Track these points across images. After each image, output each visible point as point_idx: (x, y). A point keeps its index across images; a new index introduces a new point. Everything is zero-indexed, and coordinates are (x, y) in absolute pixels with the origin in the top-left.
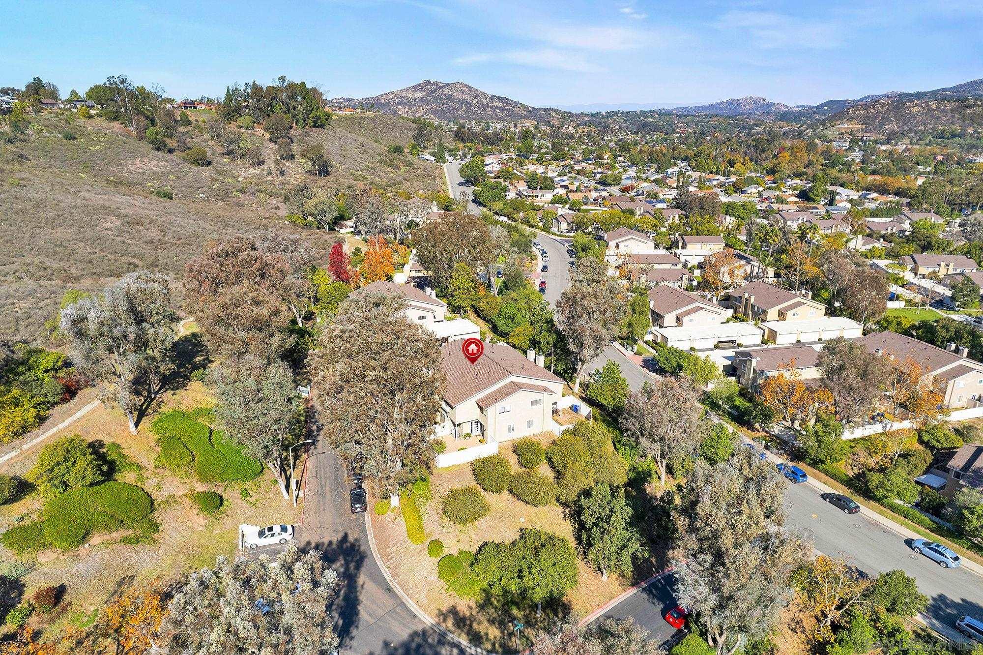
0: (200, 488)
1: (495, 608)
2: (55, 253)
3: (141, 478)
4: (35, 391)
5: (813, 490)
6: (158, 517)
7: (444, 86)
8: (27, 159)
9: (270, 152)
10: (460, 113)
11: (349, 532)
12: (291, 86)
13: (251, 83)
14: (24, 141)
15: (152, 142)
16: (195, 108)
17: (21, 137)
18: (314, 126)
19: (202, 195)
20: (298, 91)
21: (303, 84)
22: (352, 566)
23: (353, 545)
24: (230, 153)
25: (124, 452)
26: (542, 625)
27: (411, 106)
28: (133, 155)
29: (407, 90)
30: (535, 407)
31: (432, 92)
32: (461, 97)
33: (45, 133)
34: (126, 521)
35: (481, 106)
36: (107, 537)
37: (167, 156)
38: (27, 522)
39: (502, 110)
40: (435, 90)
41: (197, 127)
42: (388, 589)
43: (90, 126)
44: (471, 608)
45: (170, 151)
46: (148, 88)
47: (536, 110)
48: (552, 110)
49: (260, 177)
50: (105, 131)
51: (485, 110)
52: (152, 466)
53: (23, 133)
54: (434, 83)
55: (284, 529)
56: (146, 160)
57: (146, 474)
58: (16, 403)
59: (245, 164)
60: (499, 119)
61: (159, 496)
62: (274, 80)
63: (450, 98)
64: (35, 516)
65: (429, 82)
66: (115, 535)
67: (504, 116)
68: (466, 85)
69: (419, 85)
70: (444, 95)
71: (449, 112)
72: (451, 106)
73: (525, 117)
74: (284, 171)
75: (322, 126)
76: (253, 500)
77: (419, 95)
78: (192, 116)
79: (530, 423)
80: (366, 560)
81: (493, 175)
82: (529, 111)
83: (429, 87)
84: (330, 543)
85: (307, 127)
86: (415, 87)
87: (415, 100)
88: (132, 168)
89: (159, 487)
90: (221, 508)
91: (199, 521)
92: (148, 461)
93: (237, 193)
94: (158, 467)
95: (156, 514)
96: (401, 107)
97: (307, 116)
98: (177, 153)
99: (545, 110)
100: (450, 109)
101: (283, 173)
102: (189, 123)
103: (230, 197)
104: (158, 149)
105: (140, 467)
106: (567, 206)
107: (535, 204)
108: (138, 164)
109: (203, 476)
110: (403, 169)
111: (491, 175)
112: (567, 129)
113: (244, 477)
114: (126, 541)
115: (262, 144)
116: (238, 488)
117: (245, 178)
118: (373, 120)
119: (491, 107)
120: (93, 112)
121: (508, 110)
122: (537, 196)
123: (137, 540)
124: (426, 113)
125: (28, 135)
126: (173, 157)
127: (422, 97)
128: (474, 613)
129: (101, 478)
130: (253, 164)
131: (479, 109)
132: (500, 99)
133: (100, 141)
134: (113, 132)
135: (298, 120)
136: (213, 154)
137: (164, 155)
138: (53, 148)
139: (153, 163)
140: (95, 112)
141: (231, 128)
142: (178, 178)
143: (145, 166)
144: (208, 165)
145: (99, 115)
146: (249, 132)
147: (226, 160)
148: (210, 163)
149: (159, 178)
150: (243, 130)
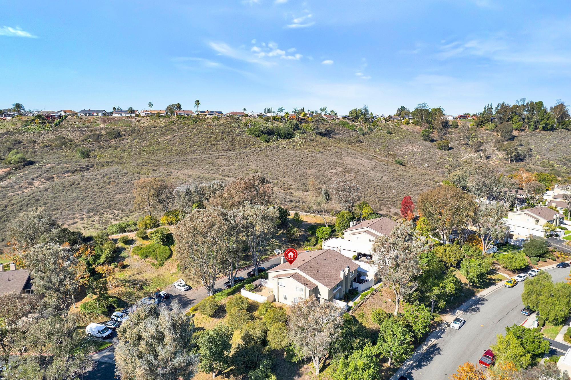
6: (166, 263)
13: (502, 103)
14: (369, 134)
15: (423, 136)
16: (466, 118)
17: (369, 132)
19: (426, 165)
20: (535, 107)
28: (411, 142)
30: (299, 291)
33: (381, 131)
41: (460, 129)
43: (404, 128)
45: (432, 141)
49: (474, 159)
50: (410, 130)
53: (372, 131)
56: (414, 144)
59: (471, 151)
74: (489, 156)
78: (460, 123)
88: (404, 148)
95: (167, 261)
98: (436, 143)
101: (488, 158)
102: (457, 127)
103: (441, 168)
104: (425, 140)
108: (409, 147)
120: (411, 121)
126: (431, 144)
130: (475, 152)
133: (402, 135)
134: (413, 131)
135: (530, 126)
136: (458, 144)
137: (426, 143)
138: (378, 138)
139: (416, 146)
140: (413, 121)
141: (482, 130)
142: (422, 155)
143: (411, 148)
144: (448, 150)
145: (413, 123)
146: (490, 132)
147: (463, 148)
148: (450, 149)
149: (413, 155)
150: (487, 131)
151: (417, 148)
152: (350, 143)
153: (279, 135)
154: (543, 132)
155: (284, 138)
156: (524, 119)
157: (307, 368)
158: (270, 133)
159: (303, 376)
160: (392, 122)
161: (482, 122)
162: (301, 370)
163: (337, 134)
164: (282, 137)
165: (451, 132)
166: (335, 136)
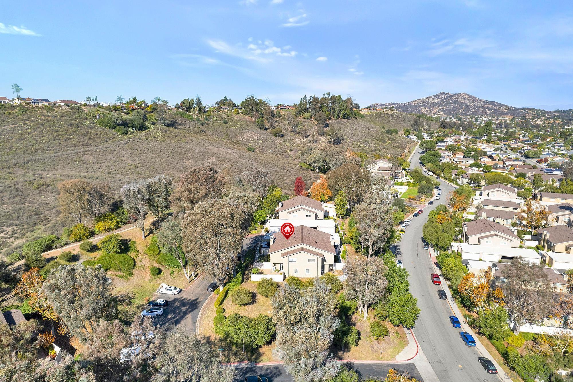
0: (156, 265)
1: (226, 343)
2: (181, 171)
3: (136, 256)
4: (120, 217)
5: (476, 353)
6: (134, 271)
7: (453, 95)
8: (205, 132)
9: (313, 131)
10: (460, 111)
11: (200, 298)
12: (334, 97)
13: (313, 96)
14: (208, 124)
15: (258, 125)
16: (285, 109)
17: (207, 122)
18: (344, 118)
19: (271, 151)
20: (336, 100)
21: (340, 96)
22: (189, 310)
23: (197, 303)
24: (294, 131)
25: (136, 245)
26: (241, 357)
27: (429, 107)
28: (248, 130)
29: (429, 98)
30: (310, 263)
31: (445, 99)
32: (463, 101)
33: (217, 121)
34: (123, 270)
35: (476, 107)
36: (114, 273)
37: (265, 132)
38: (93, 260)
39: (490, 109)
40: (447, 98)
41: (284, 118)
42: (194, 323)
43: (236, 117)
44: (216, 339)
45: (266, 129)
46: (264, 100)
47: (516, 109)
48: (529, 109)
49: (304, 144)
50: (242, 120)
51: (478, 109)
52: (142, 253)
53: (208, 121)
54: (447, 94)
55: (175, 289)
56: (253, 133)
57: (139, 255)
58: (111, 220)
59: (300, 137)
60: (487, 115)
61: (138, 264)
62: (324, 95)
63: (456, 102)
64: (96, 259)
65: (444, 93)
66: (117, 273)
67: (491, 113)
68: (467, 95)
69: (438, 95)
70: (452, 101)
71: (453, 111)
72: (455, 107)
73: (507, 114)
74: (316, 141)
75: (348, 118)
76: (174, 276)
77: (436, 100)
78: (282, 112)
79: (308, 271)
80: (197, 310)
81: (444, 148)
82: (510, 110)
83: (443, 96)
84: (190, 300)
85: (339, 119)
86: (435, 96)
87: (433, 104)
88: (245, 137)
89: (141, 261)
90: (159, 275)
91: (148, 277)
92: (142, 251)
93: (288, 151)
94: (144, 253)
95: (134, 270)
96: (423, 108)
97: (339, 112)
98: (270, 131)
99: (524, 109)
100: (455, 109)
101: (316, 142)
102: (280, 116)
103: (284, 153)
104: (260, 128)
105: (138, 252)
106: (481, 169)
107: (459, 166)
108: (249, 135)
109: (159, 261)
110: (388, 142)
111: (443, 148)
112: (536, 121)
113: (175, 266)
114: (119, 276)
115: (312, 127)
116: (171, 269)
117: (297, 144)
118: (392, 115)
119: (482, 108)
120: (240, 111)
121: (494, 109)
122: (462, 162)
123: (122, 277)
124: (438, 111)
125: (210, 122)
126: (266, 132)
127: (438, 102)
128: (216, 341)
129: (119, 251)
130: (303, 137)
131: (474, 109)
132: (490, 102)
133: (237, 124)
134: (245, 120)
135: (335, 115)
136: (286, 131)
137: (262, 131)
138: (217, 127)
139: (256, 135)
140: (241, 111)
141: (300, 118)
142: (264, 142)
143: (251, 136)
144: (281, 137)
145: (242, 113)
146: (308, 121)
147: (291, 135)
148: (282, 136)
149: (255, 142)
150: (305, 120)
151: (257, 136)
152: (196, 133)
153: (133, 126)
154: (343, 120)
155: (139, 130)
156: (330, 110)
157: (356, 318)
158: (125, 124)
159: (356, 325)
160: (223, 112)
161: (300, 111)
162: (352, 320)
163: (180, 124)
164: (137, 129)
165: (278, 120)
166: (179, 127)
